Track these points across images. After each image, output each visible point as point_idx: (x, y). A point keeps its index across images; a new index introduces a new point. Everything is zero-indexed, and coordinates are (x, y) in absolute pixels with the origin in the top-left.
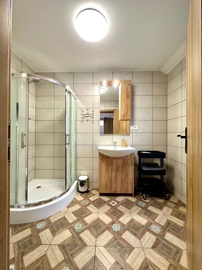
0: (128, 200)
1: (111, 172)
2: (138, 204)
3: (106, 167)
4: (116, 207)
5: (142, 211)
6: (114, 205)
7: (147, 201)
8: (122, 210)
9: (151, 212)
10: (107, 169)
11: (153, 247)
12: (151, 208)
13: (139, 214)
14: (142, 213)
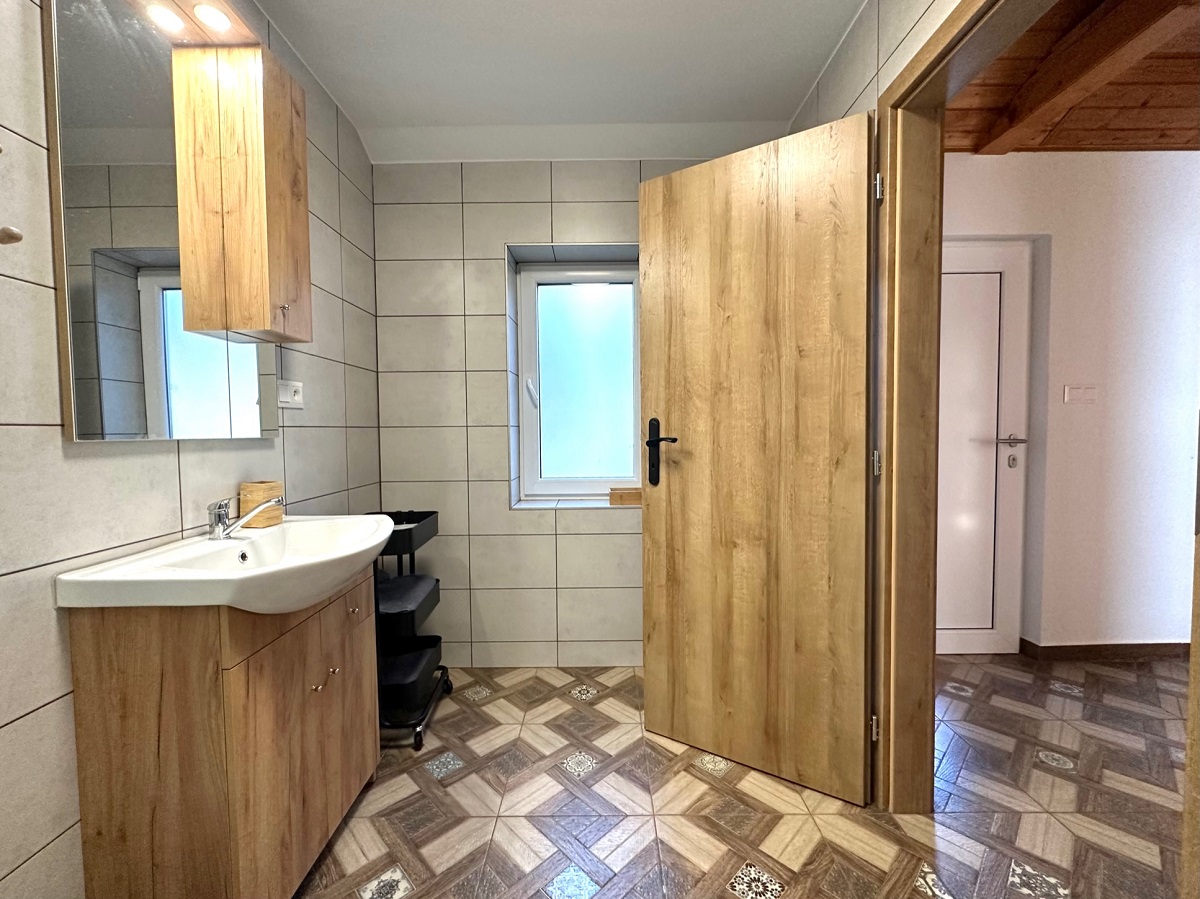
0: (398, 810)
1: (303, 722)
2: (443, 779)
3: (277, 706)
4: (434, 875)
5: (489, 776)
6: (403, 885)
7: (431, 743)
8: (466, 849)
9: (501, 751)
10: (282, 720)
11: (646, 788)
12: (481, 745)
13: (503, 789)
14: (503, 779)
